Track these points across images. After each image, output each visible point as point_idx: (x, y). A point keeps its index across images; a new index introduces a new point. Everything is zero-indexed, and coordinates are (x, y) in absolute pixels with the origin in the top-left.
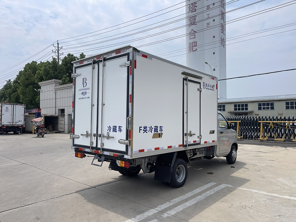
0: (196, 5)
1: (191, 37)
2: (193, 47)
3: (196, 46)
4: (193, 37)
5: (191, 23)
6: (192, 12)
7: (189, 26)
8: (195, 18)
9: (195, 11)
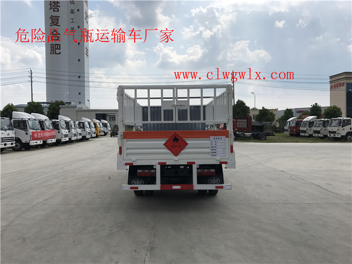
0: (59, 4)
2: (56, 49)
3: (60, 49)
5: (53, 22)
6: (54, 11)
7: (50, 26)
8: (58, 19)
9: (58, 11)
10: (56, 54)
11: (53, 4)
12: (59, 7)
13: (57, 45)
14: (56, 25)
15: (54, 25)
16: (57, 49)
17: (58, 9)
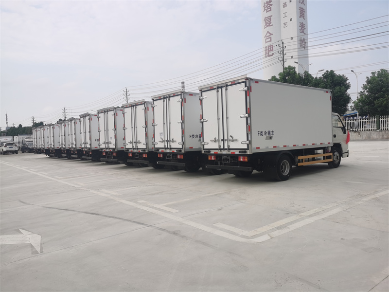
0: (271, 3)
1: (267, 40)
2: (269, 51)
3: (273, 50)
5: (266, 24)
6: (267, 12)
7: (265, 28)
8: (271, 19)
9: (271, 10)
10: (269, 56)
11: (266, 5)
12: (272, 5)
13: (270, 46)
14: (269, 26)
15: (268, 26)
16: (271, 50)
17: (271, 8)
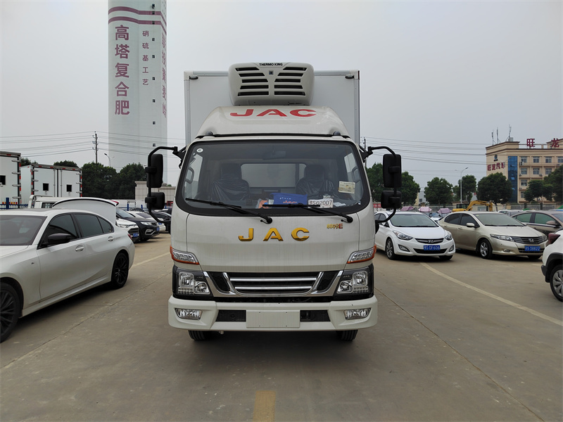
0: (128, 49)
1: (120, 93)
2: (122, 107)
3: (128, 108)
4: (124, 93)
5: (119, 72)
6: (121, 57)
7: (117, 76)
8: (126, 68)
9: (127, 58)
10: (123, 113)
11: (120, 48)
12: (128, 52)
13: (125, 102)
14: (123, 75)
16: (125, 107)
17: (127, 55)
